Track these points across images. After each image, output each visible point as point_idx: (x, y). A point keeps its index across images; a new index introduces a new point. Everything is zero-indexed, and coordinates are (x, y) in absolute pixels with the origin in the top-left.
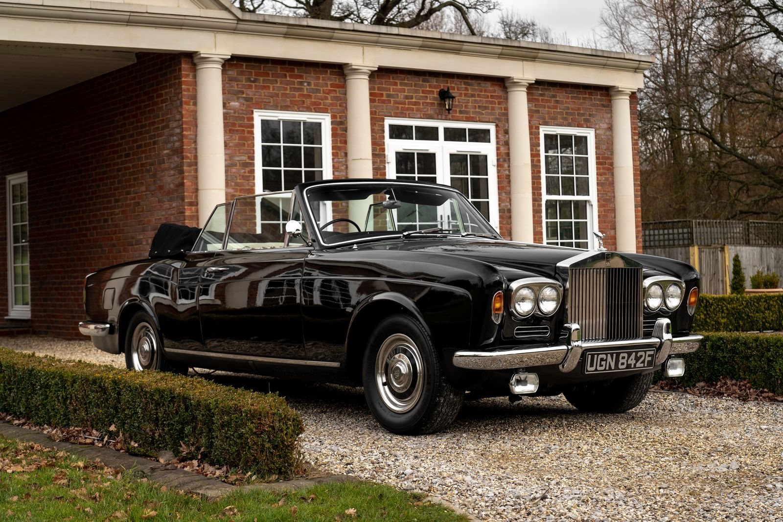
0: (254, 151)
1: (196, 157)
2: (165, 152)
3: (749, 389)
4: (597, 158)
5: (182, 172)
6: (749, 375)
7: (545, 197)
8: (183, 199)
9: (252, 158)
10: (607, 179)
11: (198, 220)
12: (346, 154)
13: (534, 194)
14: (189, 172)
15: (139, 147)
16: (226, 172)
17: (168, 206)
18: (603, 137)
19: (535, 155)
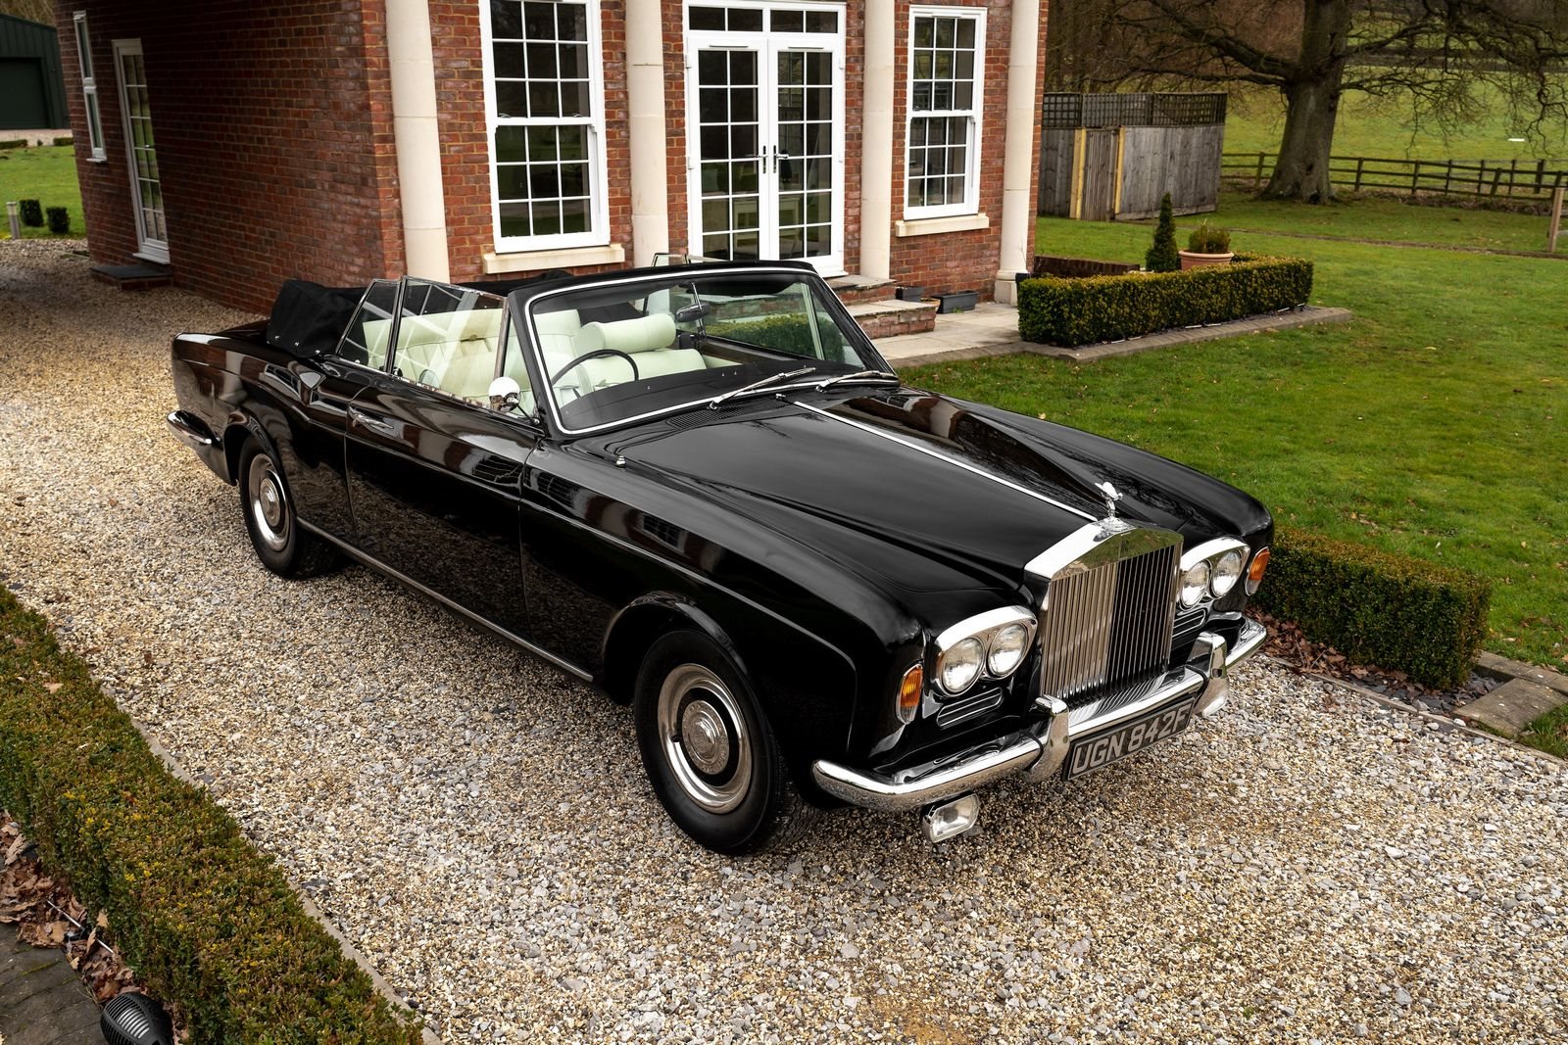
0: (480, 51)
1: (387, 63)
2: (338, 49)
3: (1299, 640)
4: (988, 53)
5: (365, 87)
6: (1301, 616)
7: (911, 113)
8: (370, 130)
9: (479, 64)
10: (998, 84)
11: (396, 164)
12: (624, 55)
13: (895, 110)
14: (378, 87)
15: (299, 32)
16: (438, 86)
17: (349, 137)
18: (998, 20)
19: (900, 51)
